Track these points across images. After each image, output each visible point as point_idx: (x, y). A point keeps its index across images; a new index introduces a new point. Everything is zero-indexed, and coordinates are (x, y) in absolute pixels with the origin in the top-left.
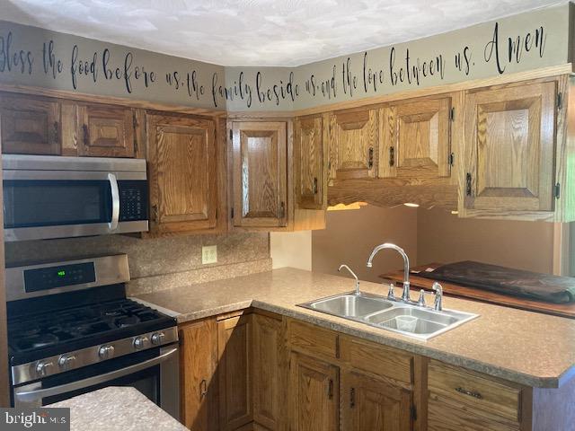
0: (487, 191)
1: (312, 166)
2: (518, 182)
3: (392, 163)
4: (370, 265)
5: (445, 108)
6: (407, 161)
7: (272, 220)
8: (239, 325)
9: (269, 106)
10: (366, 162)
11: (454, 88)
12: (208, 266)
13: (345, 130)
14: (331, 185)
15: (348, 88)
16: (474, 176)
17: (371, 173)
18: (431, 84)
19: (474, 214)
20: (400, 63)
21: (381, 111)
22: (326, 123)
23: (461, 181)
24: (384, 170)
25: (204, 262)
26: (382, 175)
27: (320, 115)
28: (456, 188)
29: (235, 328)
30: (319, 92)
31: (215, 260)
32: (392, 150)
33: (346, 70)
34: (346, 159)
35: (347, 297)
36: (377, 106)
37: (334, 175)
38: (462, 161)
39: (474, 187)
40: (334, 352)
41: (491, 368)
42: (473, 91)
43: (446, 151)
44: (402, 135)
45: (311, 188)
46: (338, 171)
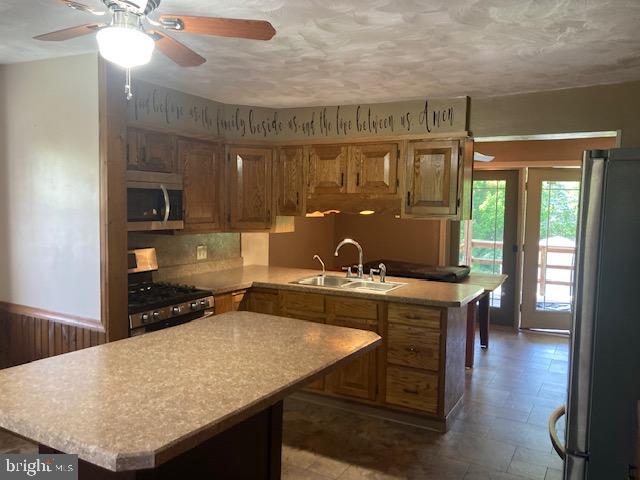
0: (420, 203)
1: (294, 184)
2: (438, 197)
3: (358, 184)
4: (336, 254)
5: (394, 150)
6: (368, 183)
7: (261, 223)
8: (244, 299)
9: (259, 136)
10: (338, 182)
11: (400, 137)
12: (201, 261)
13: (322, 158)
14: (310, 197)
15: (324, 129)
16: (412, 194)
17: (341, 190)
18: (384, 135)
19: (410, 217)
20: (363, 117)
21: (350, 148)
22: (306, 153)
23: (403, 197)
24: (351, 188)
25: (199, 258)
26: (349, 191)
27: (301, 147)
28: (400, 200)
29: (241, 302)
30: (300, 130)
31: (205, 257)
32: (358, 175)
33: (323, 117)
34: (323, 180)
35: (319, 278)
36: (346, 145)
37: (312, 190)
38: (404, 183)
39: (411, 200)
40: (322, 308)
41: (426, 301)
42: (411, 141)
43: (394, 177)
44: (365, 165)
45: (293, 200)
46: (316, 188)
